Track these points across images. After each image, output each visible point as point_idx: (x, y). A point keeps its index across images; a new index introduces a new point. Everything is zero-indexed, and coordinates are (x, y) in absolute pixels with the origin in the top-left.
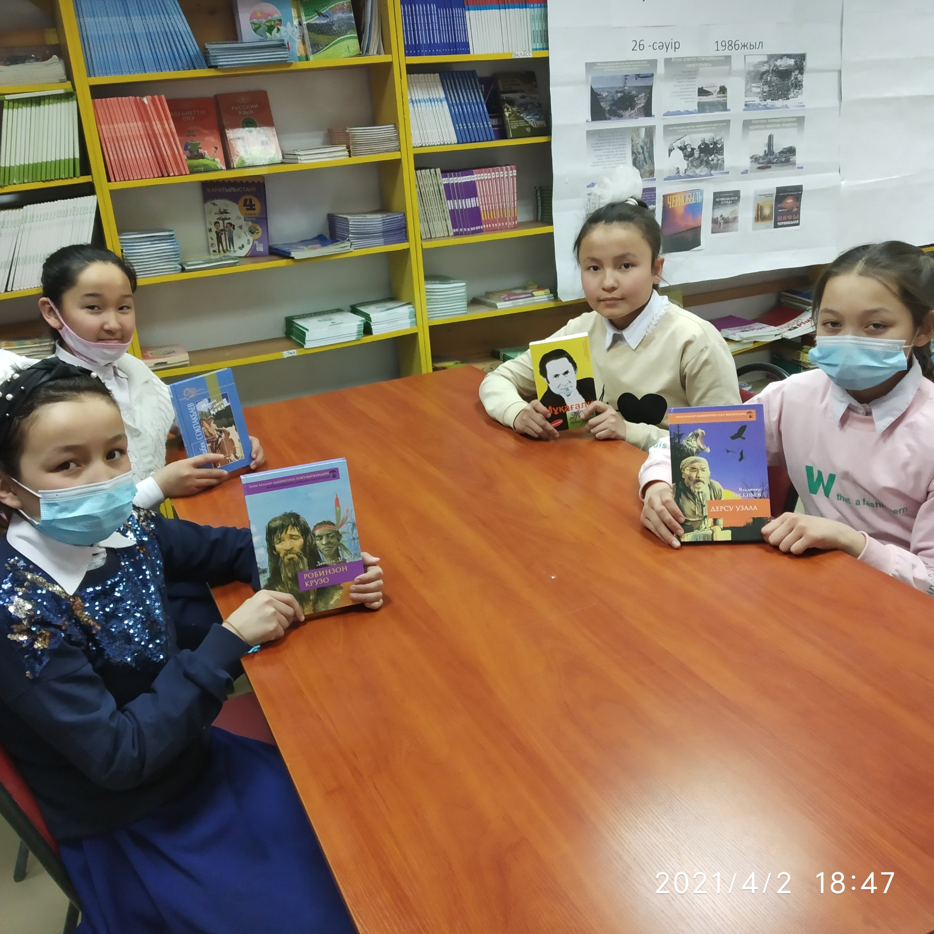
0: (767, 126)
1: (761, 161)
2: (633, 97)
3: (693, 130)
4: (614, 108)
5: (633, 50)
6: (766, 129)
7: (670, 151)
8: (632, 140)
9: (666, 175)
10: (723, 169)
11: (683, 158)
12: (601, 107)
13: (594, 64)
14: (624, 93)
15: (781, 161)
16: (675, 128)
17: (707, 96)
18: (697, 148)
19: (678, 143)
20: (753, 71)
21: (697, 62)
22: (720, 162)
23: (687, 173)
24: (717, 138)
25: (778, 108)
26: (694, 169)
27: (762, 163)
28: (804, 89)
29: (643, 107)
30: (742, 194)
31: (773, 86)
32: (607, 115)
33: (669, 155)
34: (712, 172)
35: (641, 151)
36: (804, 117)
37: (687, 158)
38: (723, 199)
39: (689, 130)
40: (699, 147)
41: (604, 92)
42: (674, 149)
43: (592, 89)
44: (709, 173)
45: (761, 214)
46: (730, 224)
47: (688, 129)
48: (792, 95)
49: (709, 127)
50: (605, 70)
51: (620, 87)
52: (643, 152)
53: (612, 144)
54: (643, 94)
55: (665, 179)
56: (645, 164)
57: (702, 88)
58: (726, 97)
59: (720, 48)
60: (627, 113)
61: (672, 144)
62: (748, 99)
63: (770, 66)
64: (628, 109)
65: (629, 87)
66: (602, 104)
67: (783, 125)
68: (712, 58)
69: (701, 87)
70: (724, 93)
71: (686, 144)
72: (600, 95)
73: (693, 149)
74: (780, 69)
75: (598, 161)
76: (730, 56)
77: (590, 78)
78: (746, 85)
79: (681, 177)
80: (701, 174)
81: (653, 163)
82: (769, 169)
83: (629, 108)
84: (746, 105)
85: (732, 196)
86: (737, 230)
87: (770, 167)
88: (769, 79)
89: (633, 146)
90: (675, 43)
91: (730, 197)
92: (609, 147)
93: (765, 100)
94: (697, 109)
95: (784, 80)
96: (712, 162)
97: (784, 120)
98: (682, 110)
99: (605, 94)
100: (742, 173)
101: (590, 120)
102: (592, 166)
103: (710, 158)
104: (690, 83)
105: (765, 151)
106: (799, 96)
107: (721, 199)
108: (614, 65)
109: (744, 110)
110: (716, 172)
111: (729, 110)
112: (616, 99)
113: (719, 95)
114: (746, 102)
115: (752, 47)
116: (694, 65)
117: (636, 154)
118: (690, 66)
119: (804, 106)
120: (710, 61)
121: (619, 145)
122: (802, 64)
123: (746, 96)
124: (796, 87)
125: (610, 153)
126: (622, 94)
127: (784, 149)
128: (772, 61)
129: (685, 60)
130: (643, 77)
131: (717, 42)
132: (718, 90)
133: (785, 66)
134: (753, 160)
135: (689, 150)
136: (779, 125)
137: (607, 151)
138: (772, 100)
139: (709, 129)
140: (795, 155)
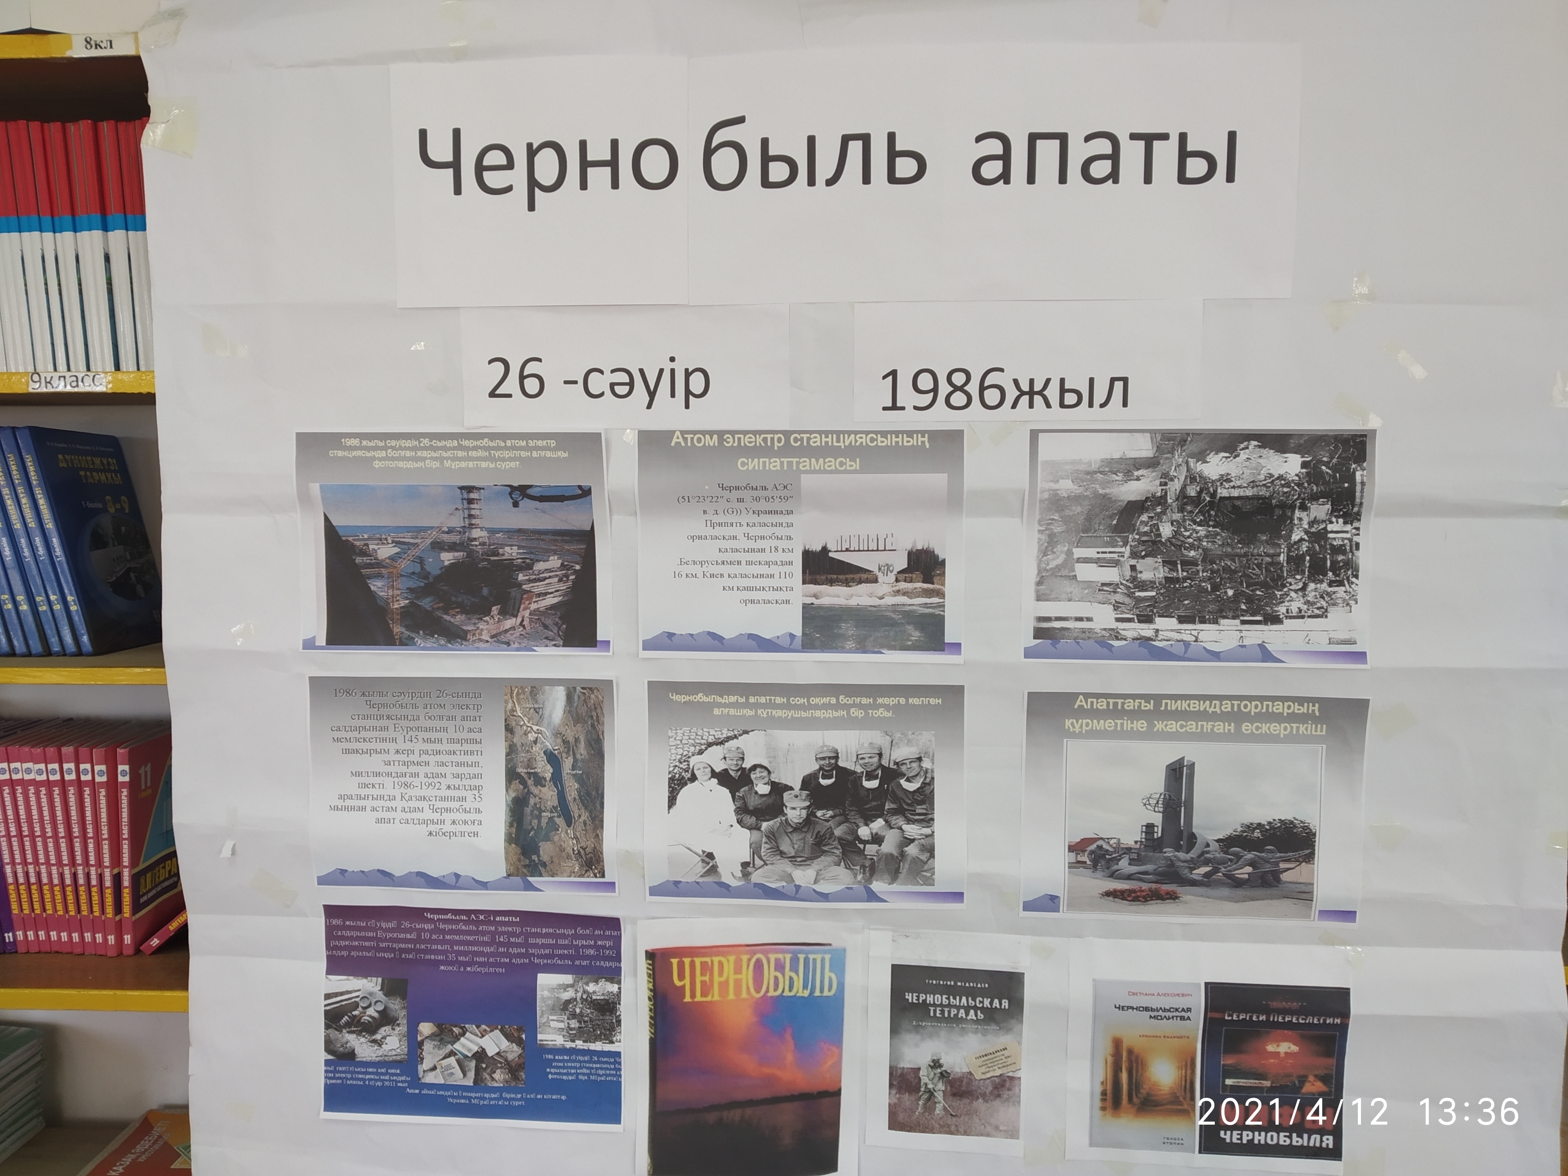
0: (1159, 726)
1: (1124, 865)
2: (509, 568)
3: (778, 713)
4: (426, 603)
5: (493, 394)
6: (1150, 735)
7: (676, 784)
8: (509, 729)
9: (661, 875)
10: (930, 881)
11: (733, 819)
12: (372, 595)
13: (334, 440)
14: (470, 554)
15: (1229, 876)
16: (700, 697)
17: (847, 583)
18: (797, 785)
19: (715, 758)
20: (1076, 499)
21: (787, 450)
22: (912, 850)
23: (757, 877)
24: (901, 753)
25: (1216, 656)
26: (785, 866)
27: (1129, 877)
28: (1362, 586)
29: (553, 607)
30: (1030, 993)
31: (1188, 563)
32: (398, 629)
33: (672, 801)
34: (877, 886)
35: (546, 771)
36: (1363, 705)
37: (751, 820)
38: (938, 999)
39: (763, 713)
40: (809, 782)
41: (381, 541)
42: (694, 778)
43: (330, 531)
44: (859, 889)
45: (1135, 1085)
46: (979, 1104)
47: (757, 706)
48: (1296, 604)
49: (860, 706)
50: (377, 464)
51: (450, 531)
52: (557, 778)
53: (422, 735)
54: (554, 562)
55: (655, 891)
56: (560, 821)
57: (825, 550)
58: (940, 594)
59: (907, 396)
60: (486, 627)
61: (685, 759)
62: (1049, 609)
63: (1166, 478)
64: (488, 613)
65: (492, 531)
66: (377, 586)
67: (1247, 728)
68: (863, 440)
69: (817, 547)
70: (928, 579)
71: (747, 765)
72: (364, 553)
73: (779, 789)
74: (1222, 492)
75: (364, 792)
76: (960, 433)
77: (315, 488)
78: (1045, 552)
79: (725, 890)
80: (822, 888)
81: (597, 821)
82: (1169, 906)
83: (495, 610)
84: (1039, 633)
85: (984, 993)
86: (1013, 1133)
87: (1172, 897)
88: (1166, 530)
89: (511, 750)
90: (688, 374)
91: (972, 993)
92: (408, 746)
93: (1146, 619)
94: (798, 631)
95: (1246, 542)
96: (871, 849)
97: (1252, 708)
98: (728, 634)
99: (385, 552)
100: (1029, 906)
101: (322, 640)
102: (336, 808)
103: (864, 832)
104: (767, 531)
105: (1150, 827)
106: (1333, 612)
107: (930, 999)
108: (414, 449)
109: (1029, 653)
110: (895, 887)
111: (956, 647)
112: (436, 571)
113: (903, 585)
114: (1040, 619)
115: (1070, 399)
116: (775, 464)
117: (523, 782)
118: (754, 464)
119: (1360, 657)
120: (852, 452)
121: (451, 741)
122: (1351, 479)
123: (1039, 598)
124: (1317, 571)
125: (413, 769)
126: (460, 555)
127: (1250, 828)
128: (1178, 458)
129: (730, 442)
130: (542, 499)
131: (894, 373)
132: (902, 563)
133: (1253, 484)
134: (1085, 858)
135: (763, 789)
136: (1220, 727)
137: (403, 757)
138: (1182, 620)
139: (856, 713)
140: (1309, 858)
